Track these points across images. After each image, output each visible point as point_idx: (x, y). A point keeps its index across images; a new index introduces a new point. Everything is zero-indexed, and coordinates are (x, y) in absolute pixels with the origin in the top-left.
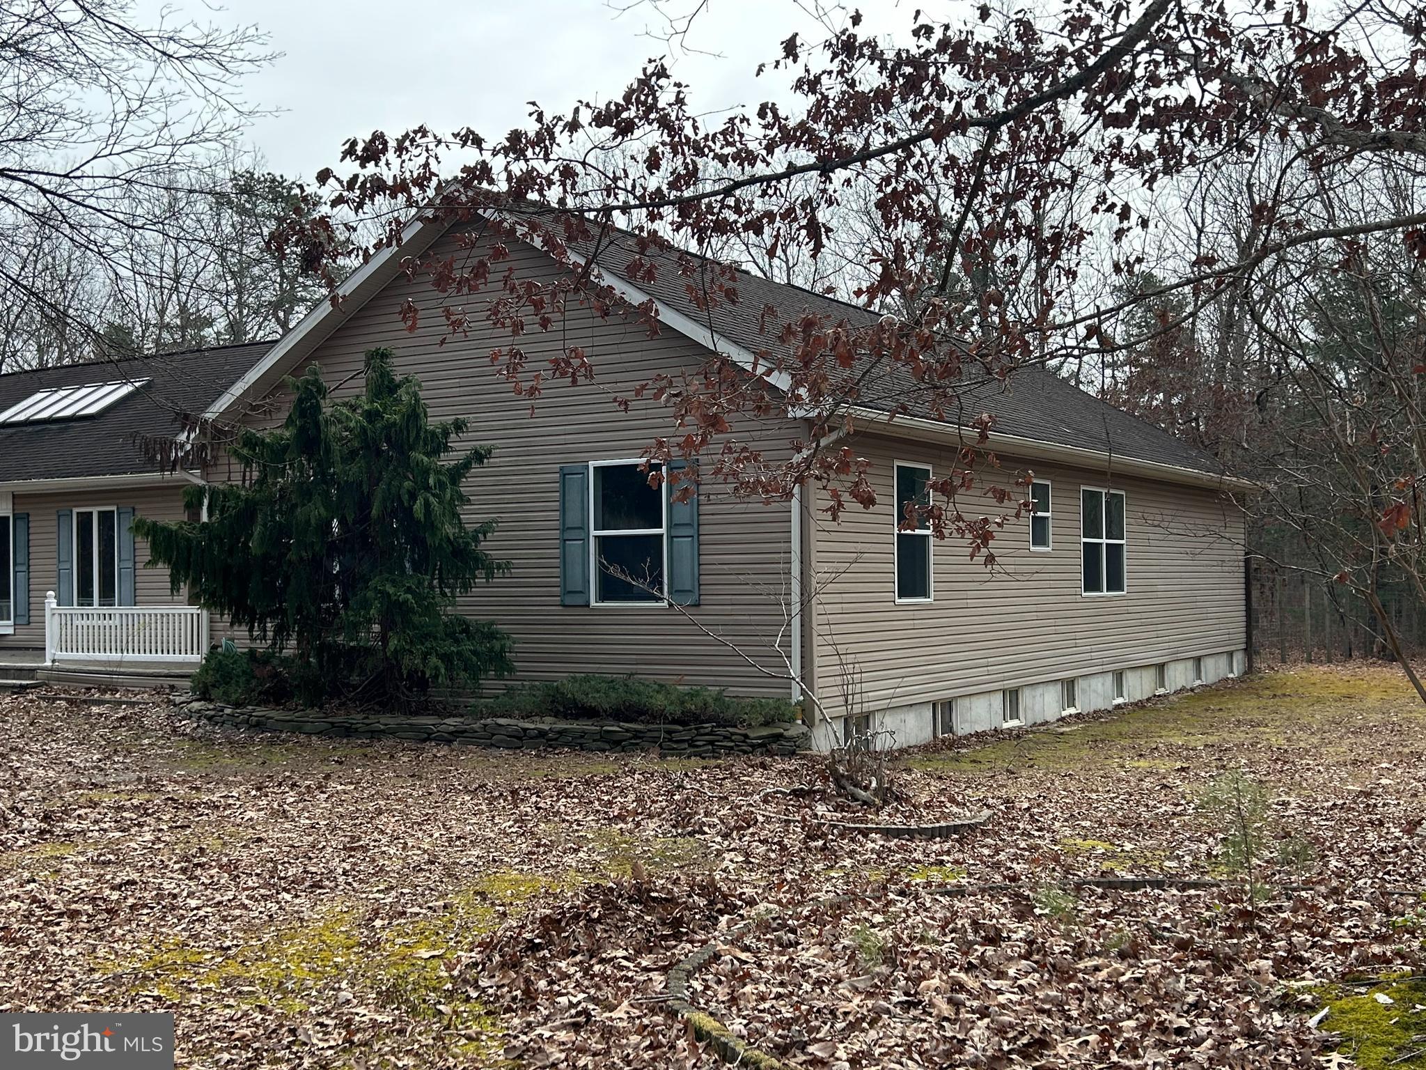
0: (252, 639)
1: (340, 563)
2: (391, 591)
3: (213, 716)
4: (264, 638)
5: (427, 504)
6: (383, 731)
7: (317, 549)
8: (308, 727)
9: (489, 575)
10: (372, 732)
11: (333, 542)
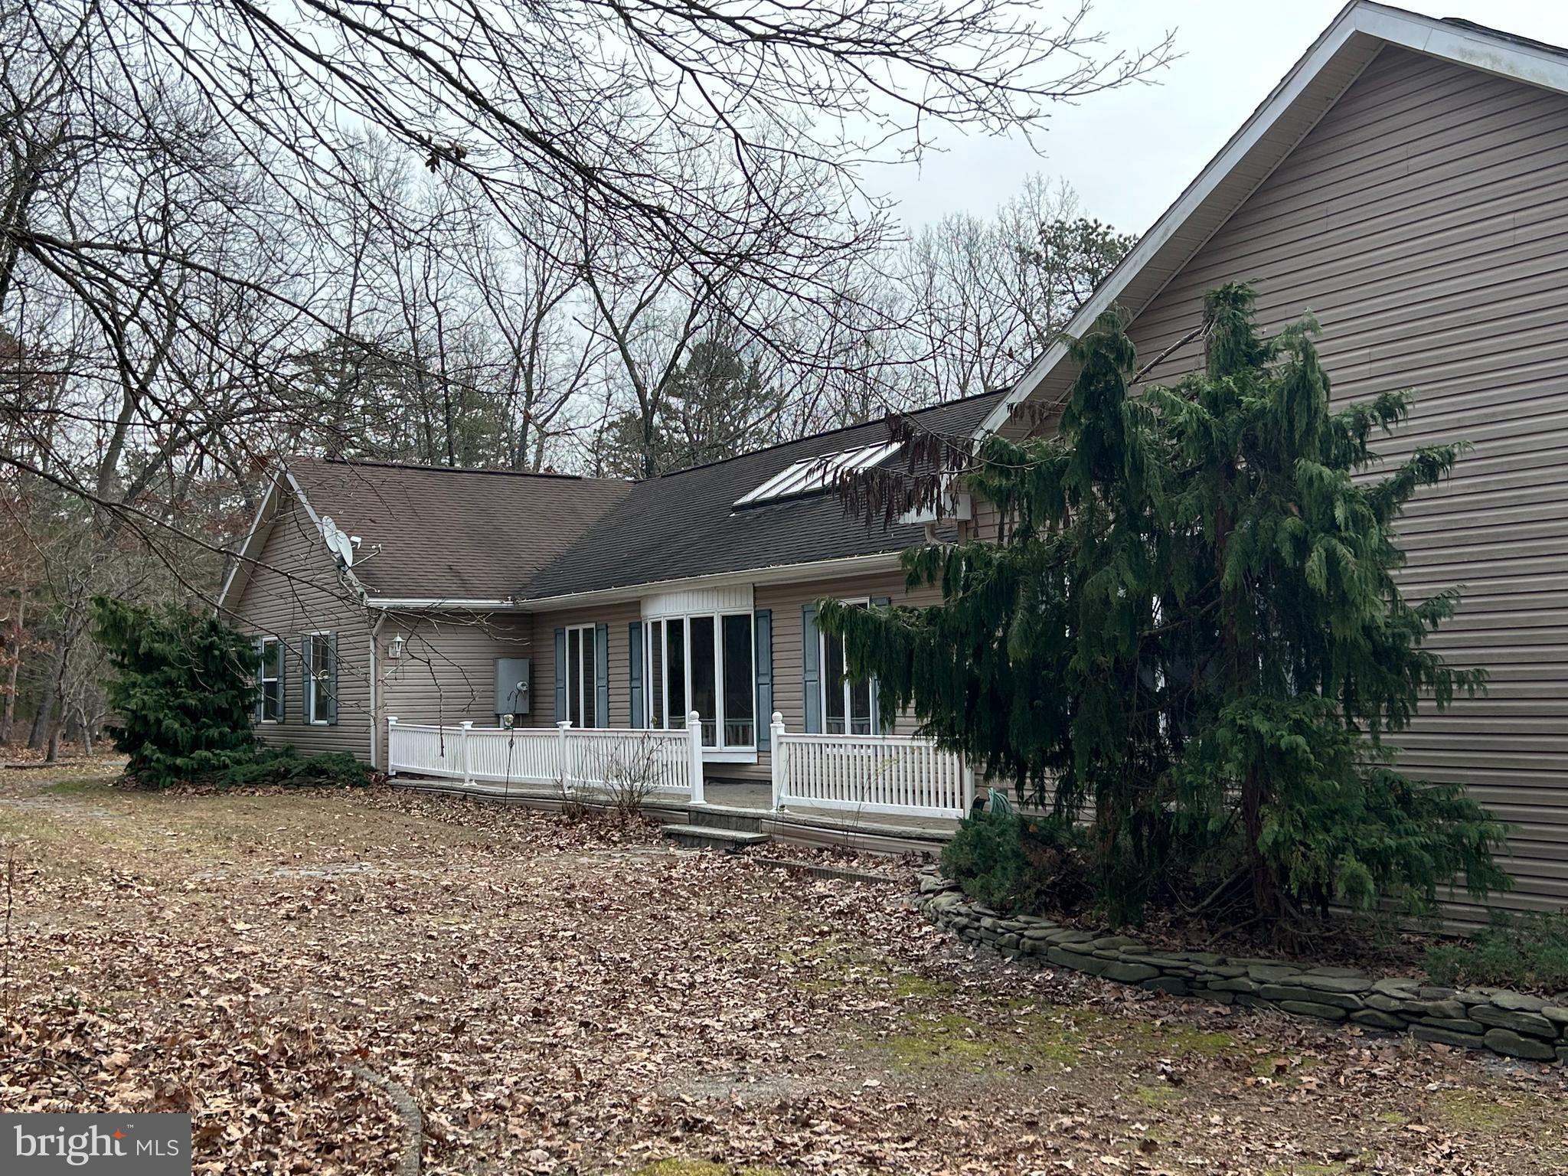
0: (1023, 802)
1: (1165, 673)
2: (1264, 727)
3: (966, 927)
4: (1041, 801)
5: (1332, 560)
6: (1256, 994)
7: (1123, 648)
8: (1117, 970)
9: (1444, 695)
10: (1235, 992)
11: (1153, 637)
